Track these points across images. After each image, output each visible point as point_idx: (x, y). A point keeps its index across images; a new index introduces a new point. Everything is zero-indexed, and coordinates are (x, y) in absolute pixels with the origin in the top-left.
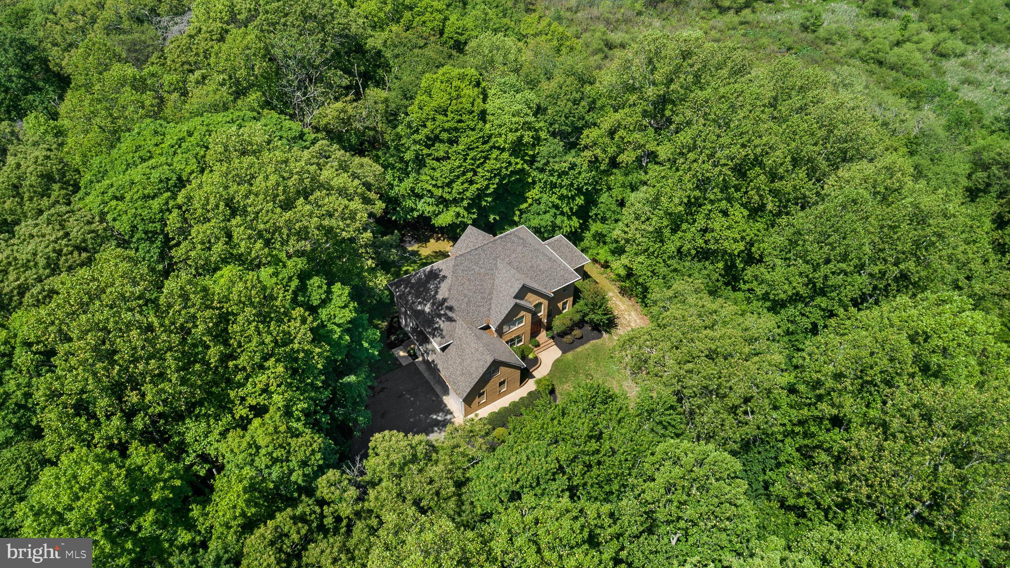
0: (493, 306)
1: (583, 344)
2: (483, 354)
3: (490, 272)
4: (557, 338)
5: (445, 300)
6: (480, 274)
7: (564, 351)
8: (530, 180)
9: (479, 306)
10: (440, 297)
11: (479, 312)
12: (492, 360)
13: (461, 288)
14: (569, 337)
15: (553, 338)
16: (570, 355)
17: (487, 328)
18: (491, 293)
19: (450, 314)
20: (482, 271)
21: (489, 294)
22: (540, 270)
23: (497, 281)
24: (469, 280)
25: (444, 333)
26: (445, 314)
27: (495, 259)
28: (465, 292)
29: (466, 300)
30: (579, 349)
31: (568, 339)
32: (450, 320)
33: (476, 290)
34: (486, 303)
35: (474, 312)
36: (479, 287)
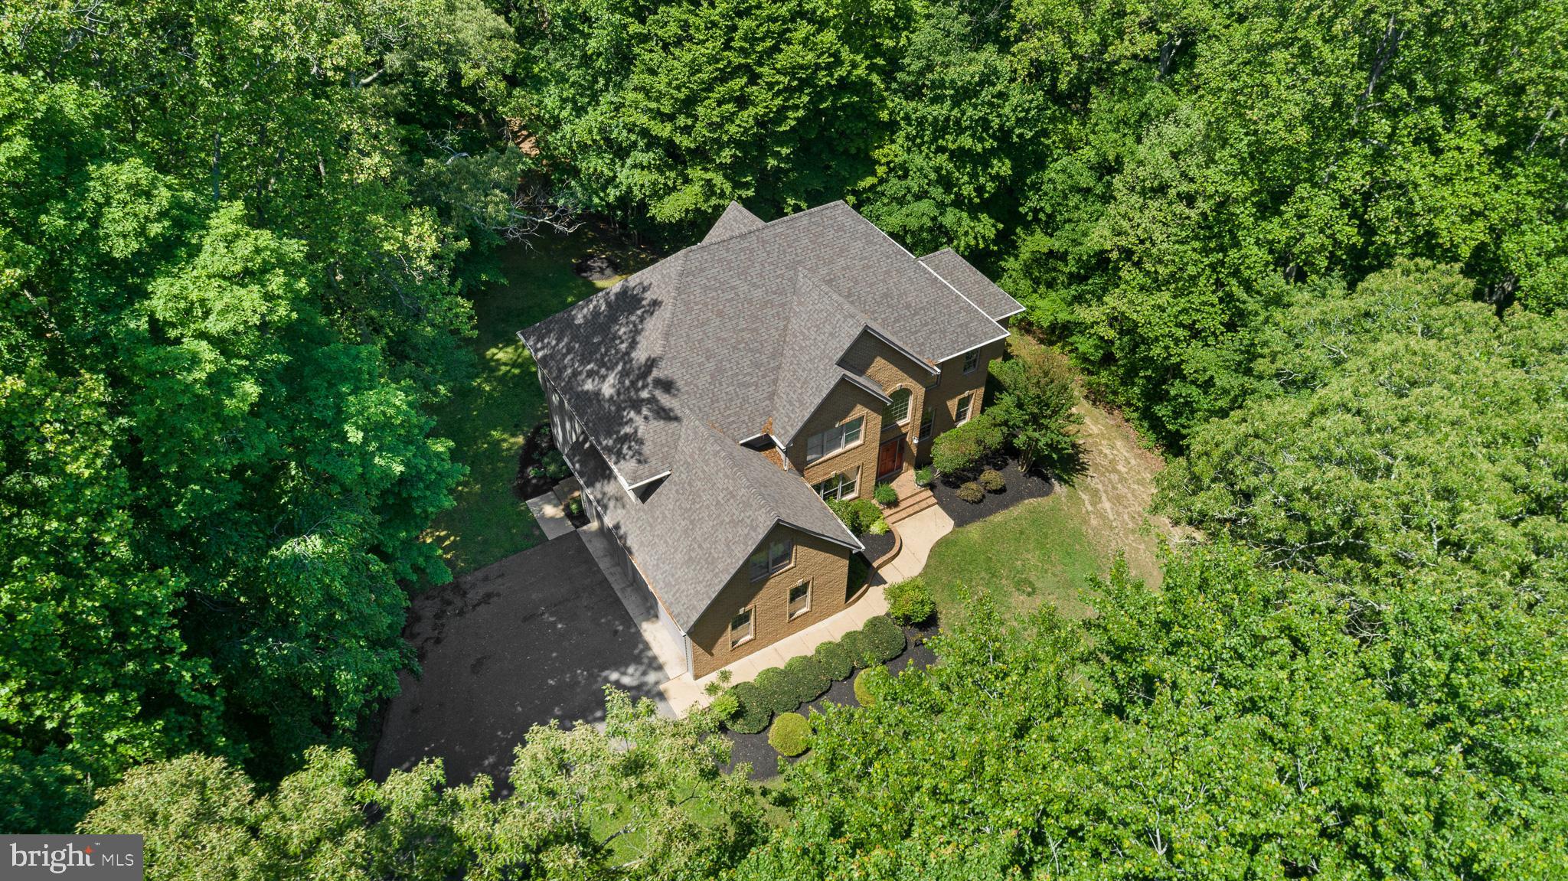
0: (782, 387)
1: (1006, 507)
2: (747, 505)
3: (777, 299)
4: (941, 487)
5: (651, 363)
6: (750, 302)
7: (961, 521)
9: (746, 385)
10: (640, 355)
11: (745, 400)
12: (770, 524)
13: (697, 335)
14: (973, 485)
15: (931, 486)
16: (974, 531)
17: (764, 444)
18: (778, 354)
19: (665, 400)
20: (758, 293)
23: (794, 324)
24: (720, 314)
25: (647, 449)
26: (652, 400)
27: (793, 266)
28: (710, 344)
29: (711, 365)
30: (998, 518)
31: (970, 490)
33: (739, 343)
34: (764, 377)
35: (731, 400)
36: (746, 335)
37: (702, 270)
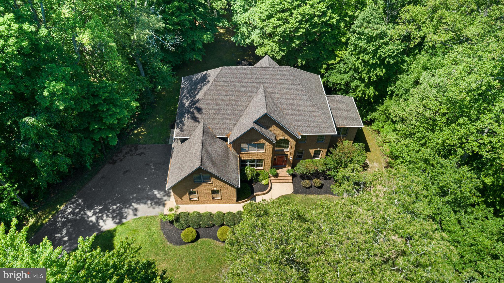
0: (238, 124)
1: (318, 194)
2: (197, 158)
3: (249, 93)
4: (298, 178)
5: (199, 101)
7: (297, 191)
8: (343, 40)
9: (227, 119)
11: (224, 123)
12: (198, 167)
14: (308, 181)
15: (294, 176)
16: (299, 197)
17: (225, 139)
19: (197, 114)
20: (243, 89)
22: (299, 111)
23: (251, 103)
25: (184, 128)
26: (193, 113)
27: (260, 84)
30: (312, 196)
31: (306, 183)
32: (195, 119)
33: (229, 104)
34: (234, 118)
35: (219, 122)
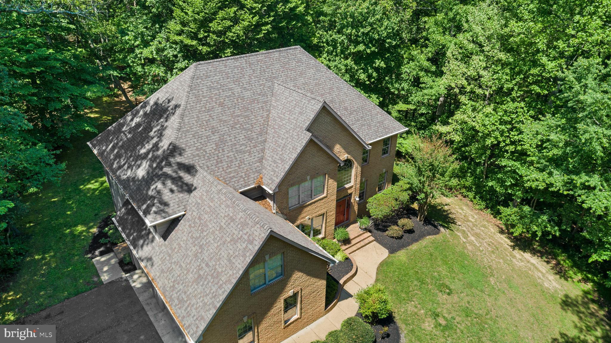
0: (268, 153)
1: (417, 240)
2: (245, 224)
3: (261, 99)
6: (243, 99)
7: (392, 251)
9: (242, 152)
11: (242, 162)
13: (205, 117)
14: (394, 228)
15: (369, 230)
16: (402, 255)
18: (263, 132)
21: (261, 134)
24: (221, 105)
28: (214, 123)
29: (216, 138)
33: (236, 124)
34: (255, 147)
35: (231, 161)
36: (241, 120)
37: (207, 77)
